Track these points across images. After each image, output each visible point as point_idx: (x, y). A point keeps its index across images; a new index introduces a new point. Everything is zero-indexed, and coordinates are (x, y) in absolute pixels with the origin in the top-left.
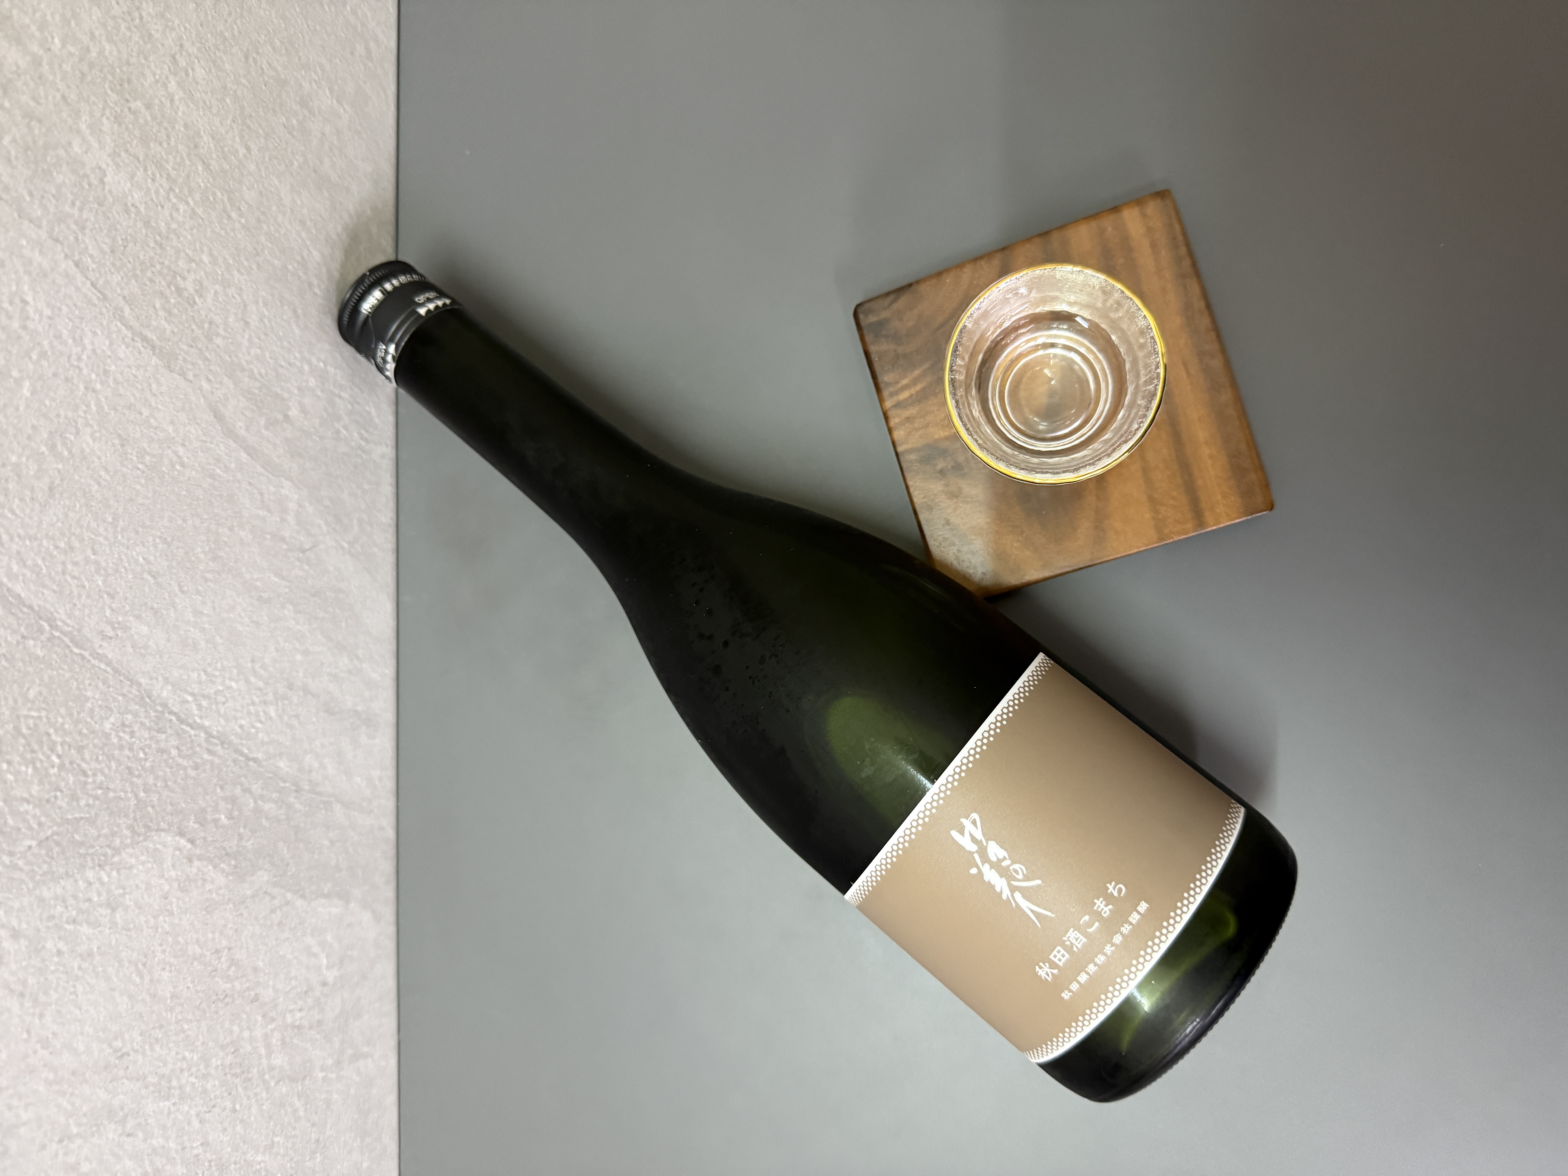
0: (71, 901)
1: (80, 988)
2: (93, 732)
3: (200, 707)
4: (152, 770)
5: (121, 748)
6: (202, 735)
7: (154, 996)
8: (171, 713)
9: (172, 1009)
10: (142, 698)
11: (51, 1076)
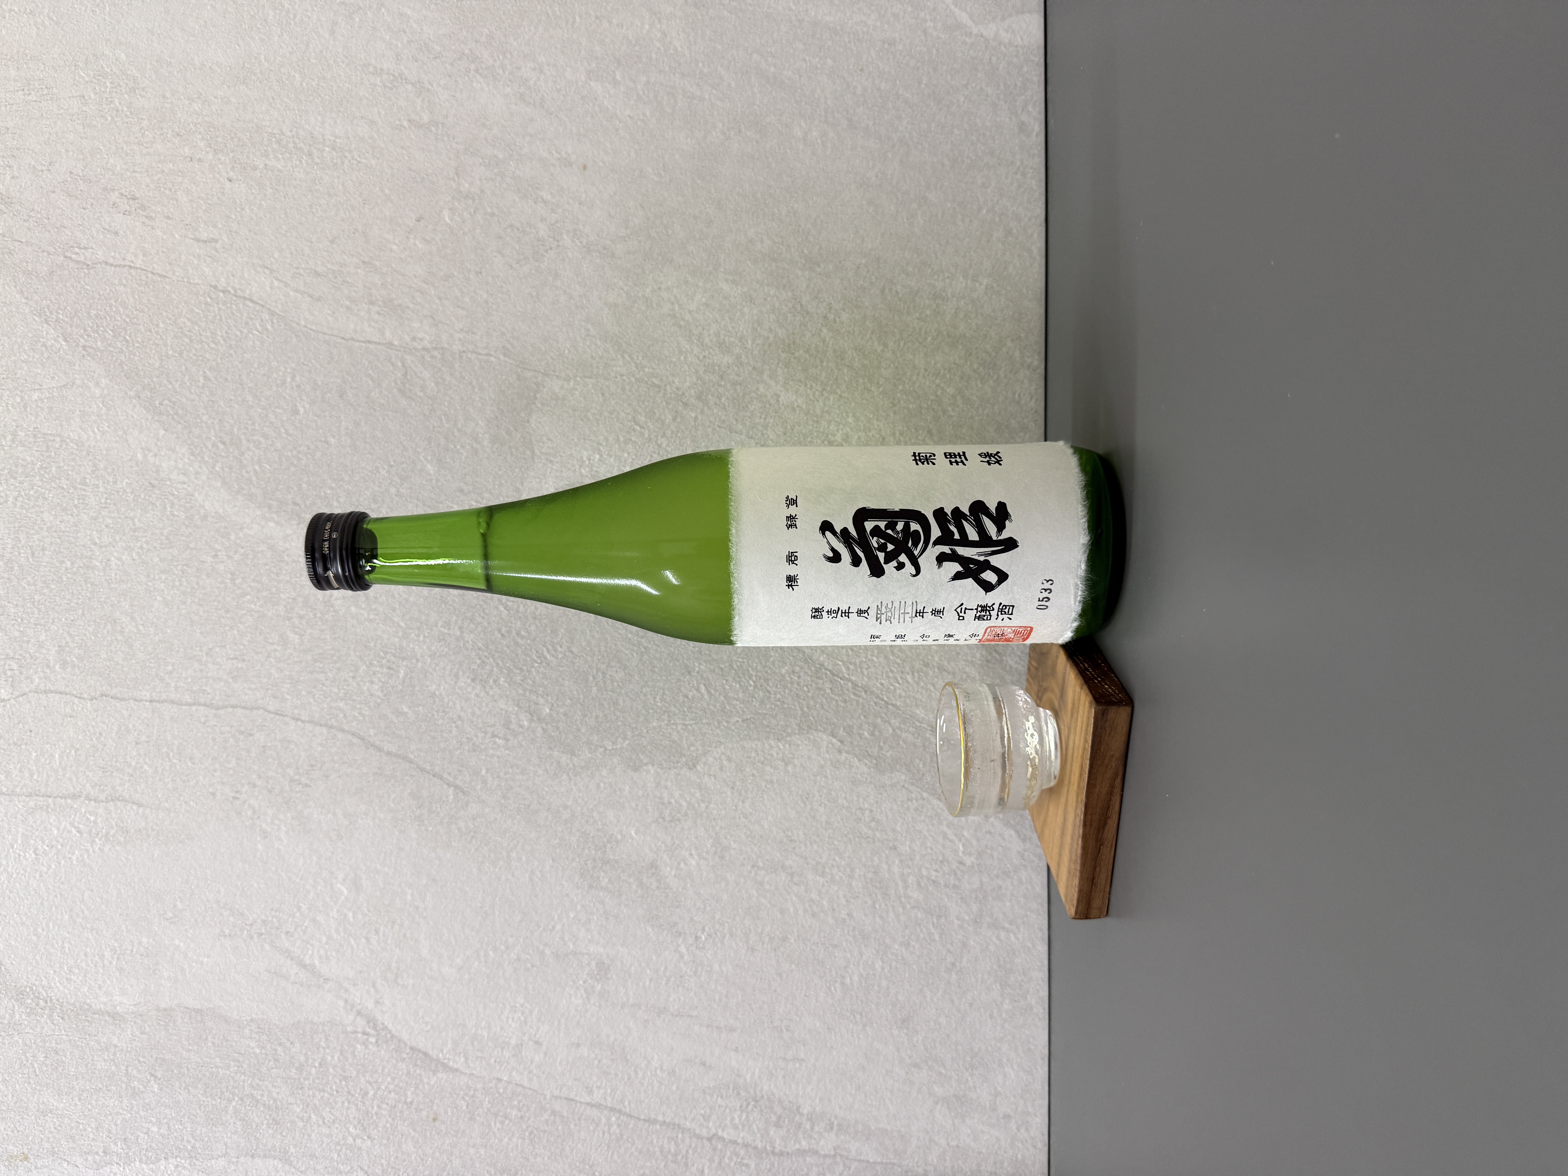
0: (760, 752)
1: (765, 797)
2: (774, 673)
3: (848, 669)
4: (813, 698)
5: (792, 683)
6: (850, 684)
7: (814, 817)
8: (827, 669)
9: (826, 830)
10: (806, 659)
11: (748, 833)
